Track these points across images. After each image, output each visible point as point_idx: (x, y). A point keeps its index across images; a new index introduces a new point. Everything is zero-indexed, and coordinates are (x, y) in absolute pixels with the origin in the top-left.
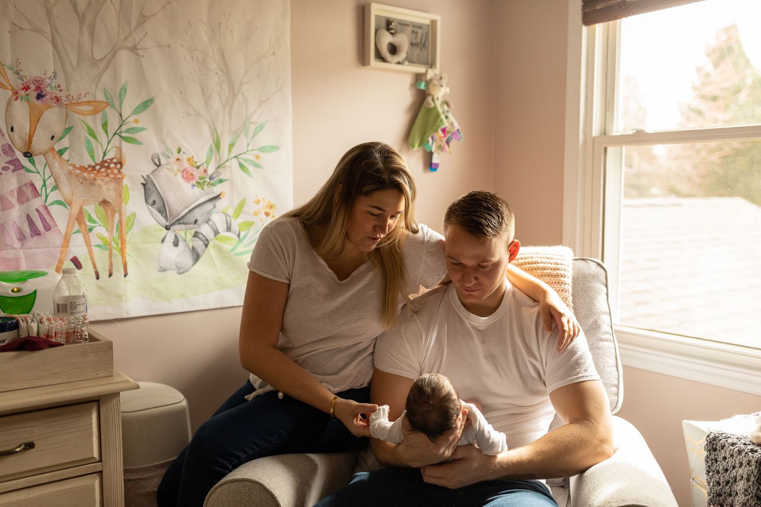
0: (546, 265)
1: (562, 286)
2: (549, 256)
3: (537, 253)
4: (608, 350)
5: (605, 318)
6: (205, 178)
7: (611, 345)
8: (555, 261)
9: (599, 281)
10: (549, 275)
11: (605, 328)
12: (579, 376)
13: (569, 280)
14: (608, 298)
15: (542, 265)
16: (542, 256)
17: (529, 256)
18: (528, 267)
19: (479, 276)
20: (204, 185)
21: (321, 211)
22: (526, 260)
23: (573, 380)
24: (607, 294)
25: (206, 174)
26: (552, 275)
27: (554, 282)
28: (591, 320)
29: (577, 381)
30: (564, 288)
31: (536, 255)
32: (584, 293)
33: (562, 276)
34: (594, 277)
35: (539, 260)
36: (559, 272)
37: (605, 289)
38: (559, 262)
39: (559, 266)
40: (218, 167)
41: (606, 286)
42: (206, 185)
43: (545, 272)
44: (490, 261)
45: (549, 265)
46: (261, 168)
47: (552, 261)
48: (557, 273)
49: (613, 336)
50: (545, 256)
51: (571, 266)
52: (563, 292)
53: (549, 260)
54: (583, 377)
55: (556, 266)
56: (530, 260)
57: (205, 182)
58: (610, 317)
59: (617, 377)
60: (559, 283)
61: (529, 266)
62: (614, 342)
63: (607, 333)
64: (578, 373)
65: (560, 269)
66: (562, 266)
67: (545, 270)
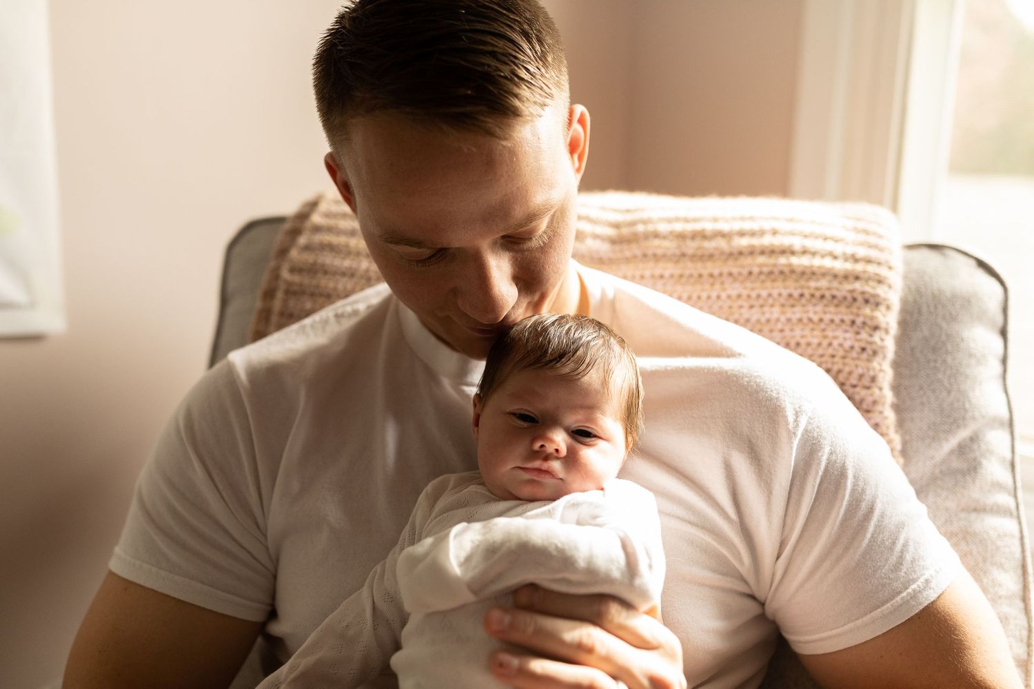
0: (817, 262)
1: (864, 335)
2: (829, 232)
3: (791, 220)
4: (999, 543)
5: (997, 440)
7: (1009, 525)
8: (850, 250)
9: (981, 317)
10: (823, 297)
11: (994, 470)
13: (890, 319)
14: (1005, 371)
15: (804, 261)
16: (808, 229)
17: (767, 226)
18: (760, 266)
22: (756, 242)
24: (1004, 361)
26: (834, 297)
27: (837, 319)
30: (871, 343)
31: (787, 227)
32: (931, 356)
33: (867, 301)
34: (970, 303)
35: (797, 243)
37: (998, 341)
39: (860, 267)
41: (1003, 333)
43: (813, 284)
45: (828, 263)
47: (838, 249)
48: (852, 291)
49: (1015, 497)
50: (818, 230)
52: (864, 356)
53: (829, 246)
55: (849, 267)
56: (767, 241)
58: (1012, 433)
59: (1025, 633)
60: (853, 322)
61: (761, 259)
62: (1018, 518)
63: (997, 487)
65: (862, 275)
66: (871, 269)
67: (815, 277)
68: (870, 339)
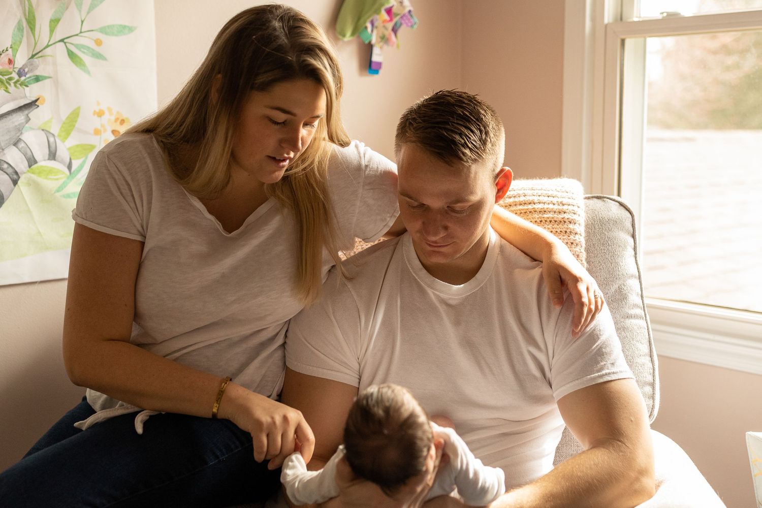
0: (546, 206)
1: (572, 237)
2: (550, 193)
4: (638, 332)
5: (633, 284)
6: (11, 73)
7: (642, 323)
8: (560, 200)
9: (623, 229)
10: (551, 221)
11: (634, 298)
12: (604, 372)
13: (580, 229)
14: (636, 254)
15: (541, 206)
16: (540, 192)
17: (521, 192)
18: (520, 209)
19: (449, 225)
20: (10, 84)
21: (189, 119)
22: (517, 200)
23: (594, 378)
24: (635, 249)
25: (12, 66)
26: (555, 221)
27: (559, 231)
28: (614, 287)
29: (601, 381)
30: (575, 240)
31: (530, 192)
32: (602, 247)
33: (570, 223)
34: (616, 222)
35: (536, 199)
36: (566, 216)
37: (632, 240)
38: (565, 201)
39: (565, 207)
40: (33, 56)
41: (633, 236)
42: (12, 85)
43: (545, 216)
44: (467, 201)
45: (551, 206)
46: (105, 59)
47: (555, 200)
48: (563, 218)
49: (644, 310)
50: (544, 192)
51: (583, 207)
52: (573, 245)
53: (551, 199)
54: (609, 374)
55: (561, 207)
56: (522, 199)
57: (10, 79)
58: (640, 282)
59: (652, 371)
60: (566, 232)
61: (521, 207)
62: (646, 320)
63: (636, 306)
64: (601, 369)
65: (567, 211)
66: (570, 208)
67: (546, 213)
68: (574, 238)
